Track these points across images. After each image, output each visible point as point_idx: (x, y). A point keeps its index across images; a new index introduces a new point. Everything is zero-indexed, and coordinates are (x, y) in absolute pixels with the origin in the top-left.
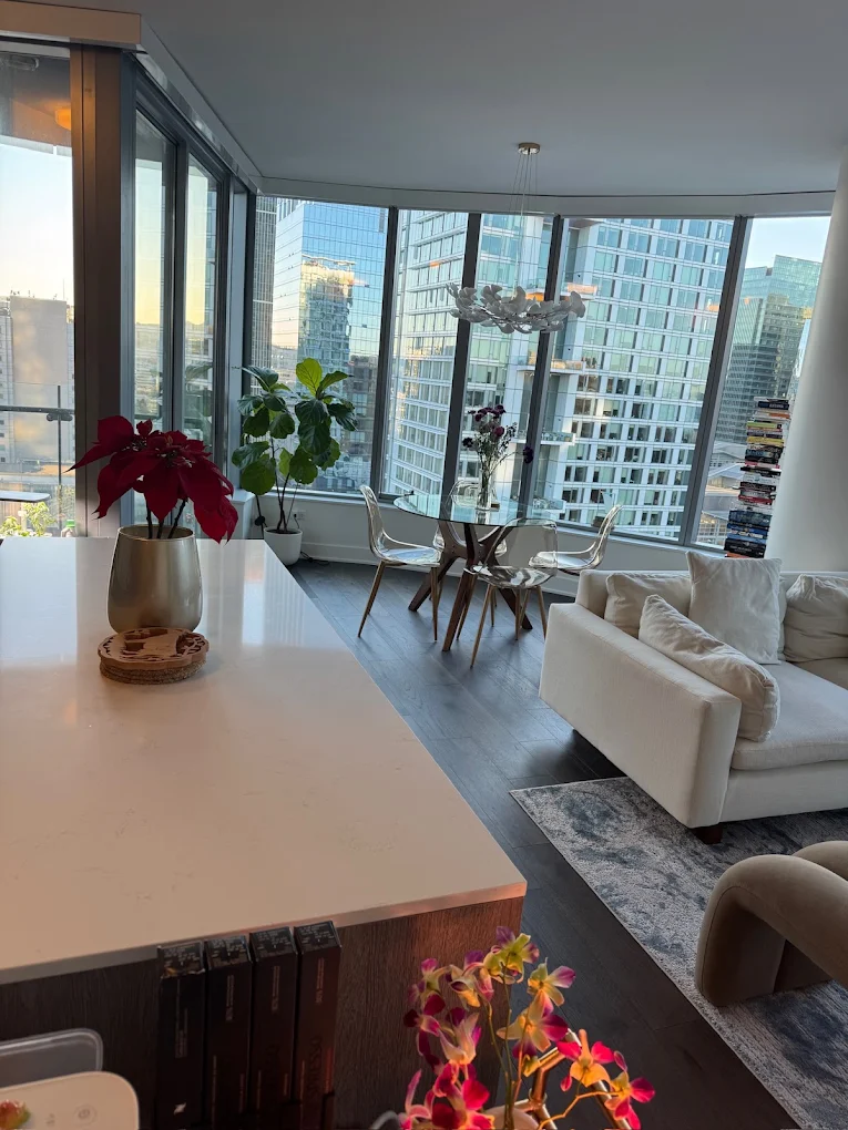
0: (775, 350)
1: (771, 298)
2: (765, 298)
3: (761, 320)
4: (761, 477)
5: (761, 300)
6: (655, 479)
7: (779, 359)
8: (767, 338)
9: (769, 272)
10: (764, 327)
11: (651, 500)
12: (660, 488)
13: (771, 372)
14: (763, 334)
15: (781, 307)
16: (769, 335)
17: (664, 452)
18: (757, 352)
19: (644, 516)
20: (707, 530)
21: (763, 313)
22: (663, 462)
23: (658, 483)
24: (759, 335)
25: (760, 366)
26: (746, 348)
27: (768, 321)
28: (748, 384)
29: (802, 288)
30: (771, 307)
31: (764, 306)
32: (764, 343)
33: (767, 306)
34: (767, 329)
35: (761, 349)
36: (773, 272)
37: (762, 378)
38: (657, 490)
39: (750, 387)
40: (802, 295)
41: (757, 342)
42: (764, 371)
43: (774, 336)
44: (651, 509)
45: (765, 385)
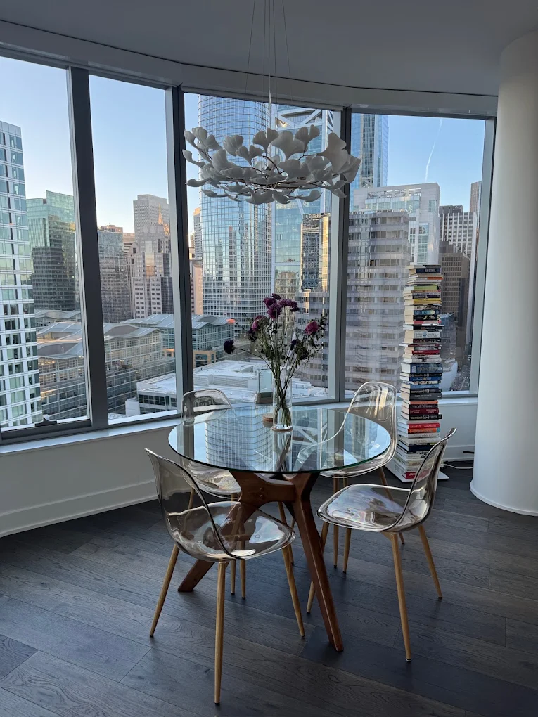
0: (61, 250)
1: (50, 218)
2: (46, 218)
3: (47, 232)
4: (428, 333)
5: (44, 219)
6: (12, 340)
7: (64, 255)
8: (53, 242)
9: (45, 201)
10: (50, 236)
11: (12, 356)
12: (16, 346)
13: (62, 263)
14: (50, 240)
15: (58, 223)
16: (55, 241)
17: (13, 322)
18: (49, 251)
19: (10, 368)
20: (51, 368)
21: (47, 227)
22: (14, 328)
23: (14, 343)
24: (48, 241)
25: (54, 260)
26: (42, 249)
27: (52, 232)
28: (50, 271)
29: (67, 211)
30: (51, 223)
31: (47, 222)
32: (53, 246)
33: (49, 222)
34: (52, 237)
35: (52, 249)
36: (47, 201)
37: (57, 267)
38: (15, 348)
39: (51, 274)
40: (68, 215)
41: (48, 245)
42: (57, 263)
43: (58, 241)
44: (14, 362)
45: (60, 272)
